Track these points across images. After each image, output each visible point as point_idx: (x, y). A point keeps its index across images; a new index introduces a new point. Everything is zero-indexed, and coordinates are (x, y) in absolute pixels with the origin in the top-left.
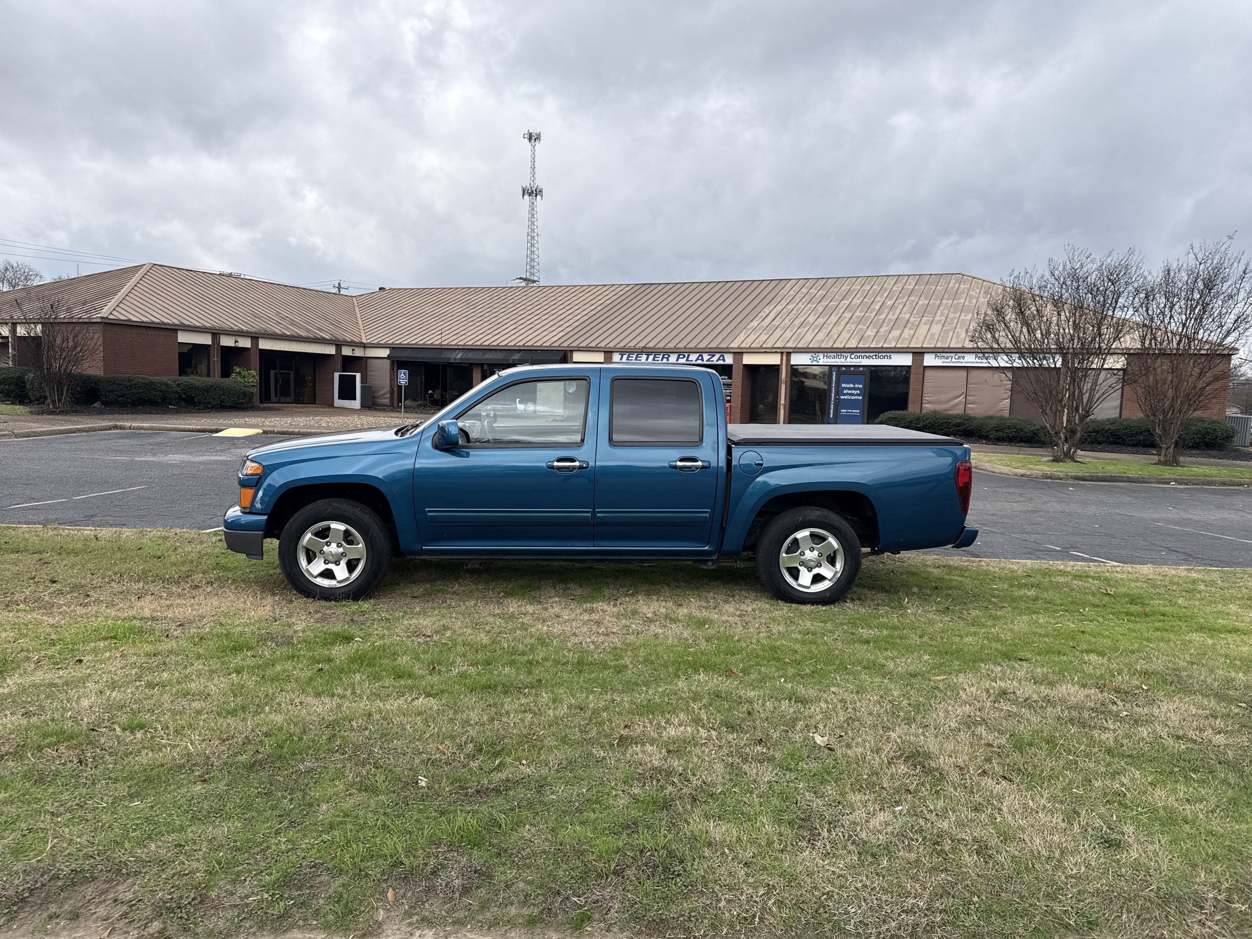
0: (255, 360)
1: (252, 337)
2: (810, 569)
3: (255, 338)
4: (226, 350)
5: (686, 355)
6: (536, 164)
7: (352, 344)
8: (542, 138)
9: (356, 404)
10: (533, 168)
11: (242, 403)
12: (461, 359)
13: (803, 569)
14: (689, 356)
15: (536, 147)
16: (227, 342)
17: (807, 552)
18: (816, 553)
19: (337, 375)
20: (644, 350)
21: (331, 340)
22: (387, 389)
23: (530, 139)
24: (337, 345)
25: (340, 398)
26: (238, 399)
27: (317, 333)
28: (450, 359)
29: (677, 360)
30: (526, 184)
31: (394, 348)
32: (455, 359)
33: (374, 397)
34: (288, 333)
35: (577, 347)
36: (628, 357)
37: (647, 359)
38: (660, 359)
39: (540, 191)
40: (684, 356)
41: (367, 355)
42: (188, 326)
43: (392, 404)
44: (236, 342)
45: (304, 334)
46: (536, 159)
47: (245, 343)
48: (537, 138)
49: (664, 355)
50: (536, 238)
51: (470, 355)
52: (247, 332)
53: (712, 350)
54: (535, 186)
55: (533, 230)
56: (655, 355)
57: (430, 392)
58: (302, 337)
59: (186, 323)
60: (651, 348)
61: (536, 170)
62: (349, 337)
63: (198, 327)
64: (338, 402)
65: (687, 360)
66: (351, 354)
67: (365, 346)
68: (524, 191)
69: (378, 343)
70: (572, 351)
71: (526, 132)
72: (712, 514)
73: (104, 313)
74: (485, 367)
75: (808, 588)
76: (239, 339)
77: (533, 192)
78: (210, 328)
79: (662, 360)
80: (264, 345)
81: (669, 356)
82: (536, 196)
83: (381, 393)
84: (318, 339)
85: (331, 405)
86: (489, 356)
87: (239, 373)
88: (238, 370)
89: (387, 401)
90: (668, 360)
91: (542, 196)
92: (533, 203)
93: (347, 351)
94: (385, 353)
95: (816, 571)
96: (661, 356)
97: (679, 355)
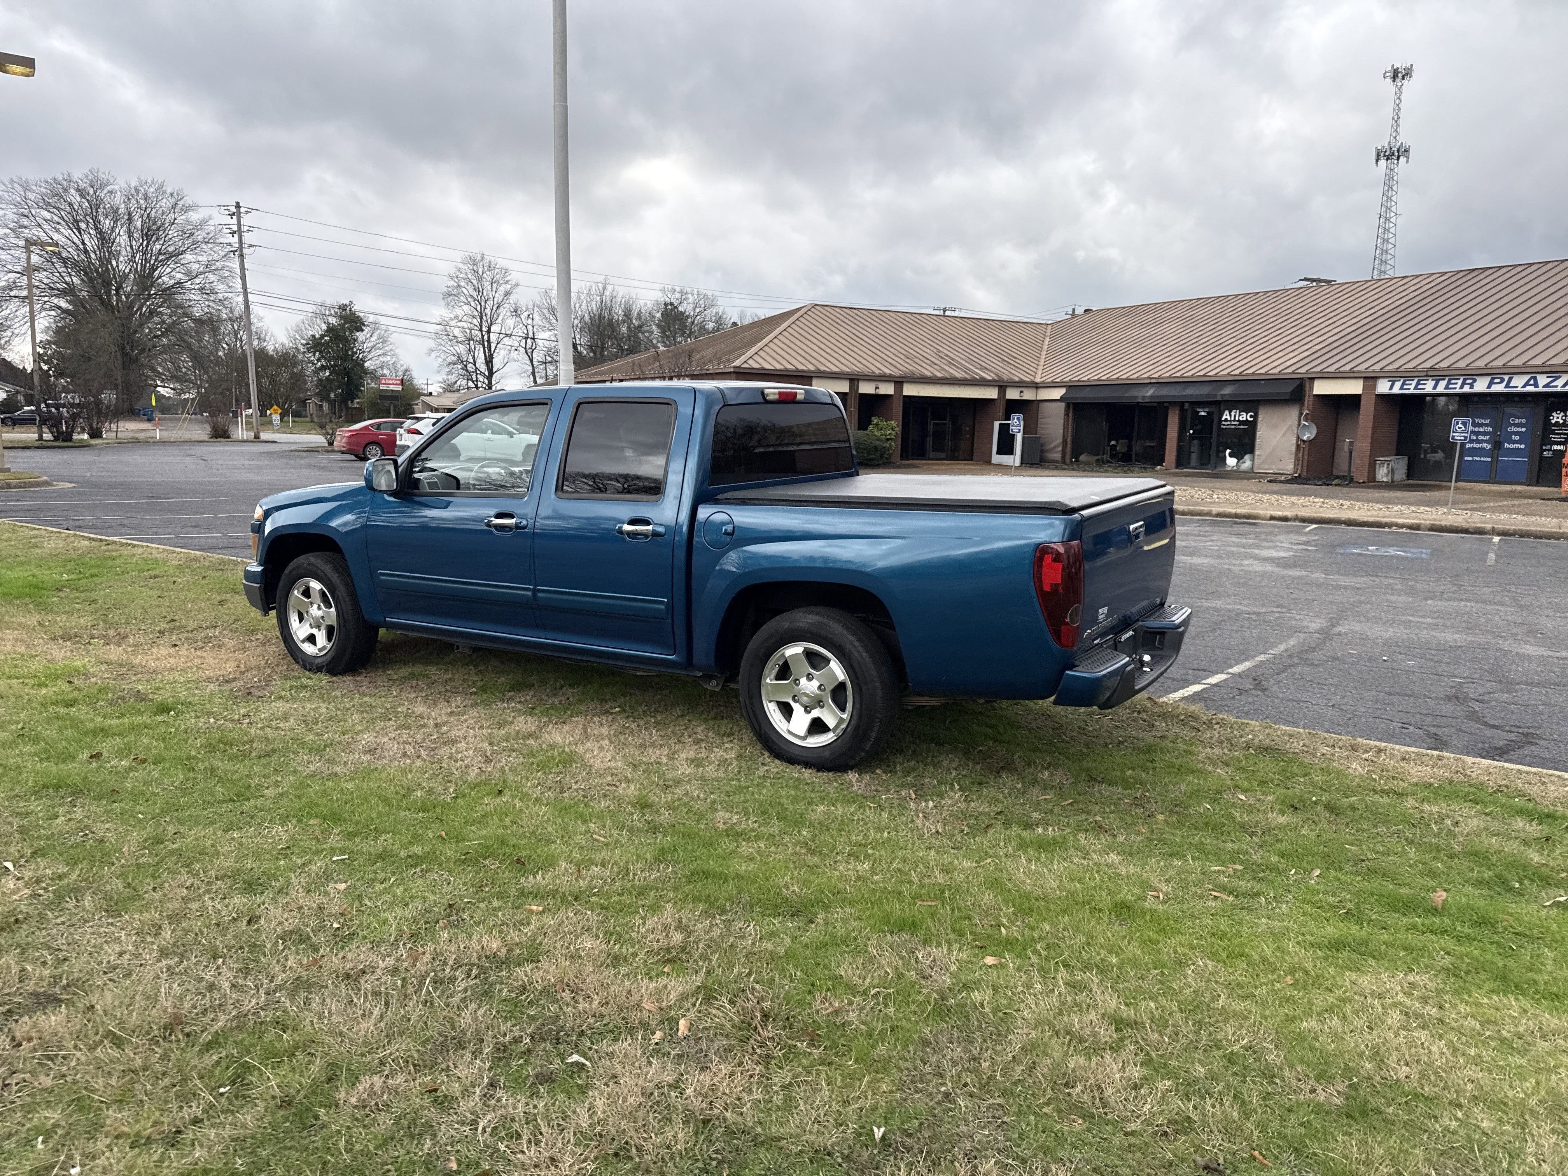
0: (898, 409)
1: (895, 382)
2: (807, 709)
3: (899, 383)
4: (865, 399)
5: (1506, 378)
6: (1401, 114)
7: (1021, 385)
8: (1414, 74)
9: (1015, 459)
10: (1397, 119)
11: (872, 460)
12: (1151, 397)
13: (797, 708)
14: (1510, 380)
15: (1403, 89)
16: (866, 388)
17: (803, 681)
18: (815, 684)
19: (997, 424)
20: (1430, 373)
21: (994, 381)
22: (1060, 440)
23: (1394, 78)
24: (1000, 387)
25: (998, 453)
26: (869, 454)
27: (977, 374)
28: (1136, 397)
29: (1489, 387)
30: (1383, 143)
31: (1070, 387)
32: (1144, 397)
33: (1042, 451)
34: (939, 375)
35: (1321, 372)
36: (1404, 384)
37: (1435, 387)
38: (1458, 386)
39: (1406, 151)
40: (1502, 380)
41: (1039, 398)
42: (825, 372)
43: (1064, 462)
44: (877, 388)
45: (958, 374)
46: (1402, 106)
47: (887, 389)
48: (1407, 74)
49: (1465, 380)
50: (1393, 220)
51: (1165, 392)
52: (890, 376)
53: (1554, 369)
54: (1398, 145)
55: (1389, 209)
56: (1450, 380)
57: (1113, 442)
58: (956, 379)
59: (823, 368)
60: (1443, 369)
61: (1400, 122)
62: (1018, 376)
63: (835, 373)
64: (996, 458)
65: (1507, 386)
66: (1018, 398)
67: (1036, 386)
68: (1378, 155)
69: (1053, 382)
70: (1312, 379)
71: (1389, 69)
72: (670, 606)
73: (737, 363)
74: (1186, 406)
75: (804, 738)
76: (881, 385)
77: (1393, 154)
78: (848, 374)
79: (1462, 387)
80: (910, 390)
81: (1475, 380)
82: (1398, 159)
83: (1052, 445)
84: (977, 380)
85: (988, 462)
86: (1190, 391)
87: (877, 425)
88: (875, 421)
89: (1057, 456)
90: (1472, 387)
91: (1408, 158)
92: (1392, 170)
93: (1012, 394)
94: (1057, 394)
95: (816, 713)
96: (1460, 382)
97: (1493, 379)
